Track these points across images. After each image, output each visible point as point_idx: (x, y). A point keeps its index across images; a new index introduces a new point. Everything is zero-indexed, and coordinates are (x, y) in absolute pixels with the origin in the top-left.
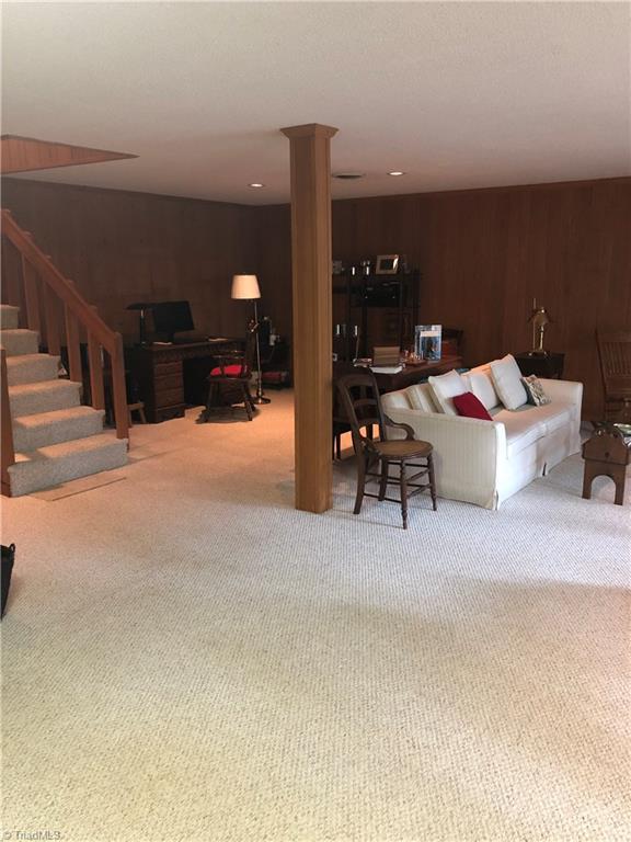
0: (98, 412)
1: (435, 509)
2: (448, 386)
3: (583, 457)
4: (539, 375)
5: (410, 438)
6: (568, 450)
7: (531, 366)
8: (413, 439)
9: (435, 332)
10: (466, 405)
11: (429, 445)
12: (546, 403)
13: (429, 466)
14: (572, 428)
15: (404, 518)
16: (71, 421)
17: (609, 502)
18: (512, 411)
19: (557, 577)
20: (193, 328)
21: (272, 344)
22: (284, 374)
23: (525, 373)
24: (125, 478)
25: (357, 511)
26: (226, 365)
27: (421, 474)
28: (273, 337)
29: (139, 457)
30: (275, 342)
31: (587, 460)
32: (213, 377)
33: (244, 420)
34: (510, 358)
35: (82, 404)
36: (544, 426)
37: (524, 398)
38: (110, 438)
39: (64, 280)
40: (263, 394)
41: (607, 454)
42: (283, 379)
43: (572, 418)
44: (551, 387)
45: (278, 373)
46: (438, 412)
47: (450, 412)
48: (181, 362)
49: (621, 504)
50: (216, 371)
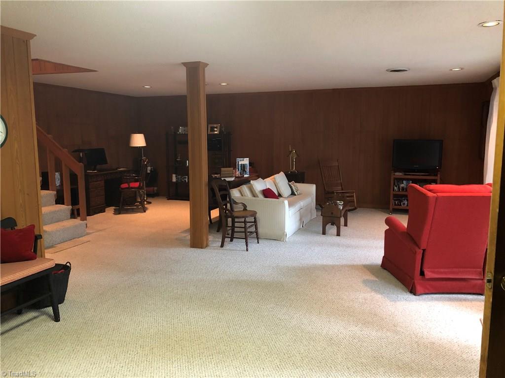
0: (68, 207)
1: (258, 243)
2: (259, 185)
3: (322, 215)
4: (296, 182)
5: (245, 209)
6: (311, 215)
7: (292, 177)
8: (246, 210)
9: (246, 161)
10: (268, 193)
11: (255, 211)
12: (300, 194)
13: (255, 222)
14: (313, 205)
15: (247, 246)
16: (55, 212)
17: (335, 235)
18: (285, 198)
19: (320, 263)
20: (107, 163)
21: (149, 172)
22: (156, 188)
23: (289, 181)
24: (89, 241)
25: (222, 246)
26: (130, 182)
27: (252, 226)
28: (149, 168)
29: (91, 231)
30: (151, 171)
31: (323, 216)
32: (122, 188)
33: (142, 212)
34: (282, 174)
35: (56, 204)
36: (302, 203)
37: (290, 192)
38: (77, 221)
39: (47, 135)
40: (147, 199)
41: (332, 213)
42: (155, 192)
43: (312, 201)
44: (301, 187)
45: (152, 188)
46: (254, 197)
47: (261, 197)
48: (103, 182)
49: (340, 236)
50: (123, 186)
